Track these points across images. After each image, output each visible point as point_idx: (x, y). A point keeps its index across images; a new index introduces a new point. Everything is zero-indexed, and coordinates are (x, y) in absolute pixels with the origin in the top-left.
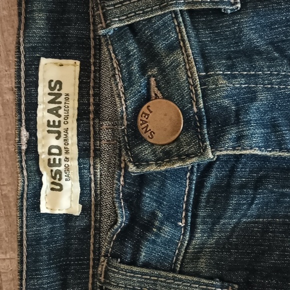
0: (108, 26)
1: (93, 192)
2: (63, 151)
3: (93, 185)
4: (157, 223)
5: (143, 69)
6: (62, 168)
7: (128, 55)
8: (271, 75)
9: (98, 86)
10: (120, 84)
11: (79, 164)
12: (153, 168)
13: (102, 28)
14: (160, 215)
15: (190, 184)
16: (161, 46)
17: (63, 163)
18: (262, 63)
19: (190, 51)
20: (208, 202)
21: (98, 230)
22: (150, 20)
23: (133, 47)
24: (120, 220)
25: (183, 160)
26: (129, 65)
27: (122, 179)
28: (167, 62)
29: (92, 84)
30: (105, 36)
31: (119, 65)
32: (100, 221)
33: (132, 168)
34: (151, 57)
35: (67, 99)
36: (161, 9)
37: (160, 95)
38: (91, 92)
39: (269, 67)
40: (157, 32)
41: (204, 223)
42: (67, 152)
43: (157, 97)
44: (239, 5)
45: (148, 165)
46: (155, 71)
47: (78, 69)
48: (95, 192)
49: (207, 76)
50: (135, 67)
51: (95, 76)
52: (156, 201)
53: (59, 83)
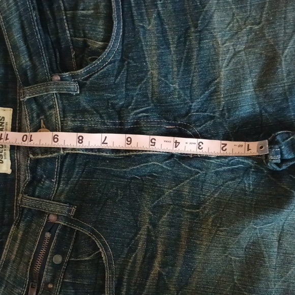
0: (24, 97)
1: (16, 164)
2: (4, 146)
3: (16, 161)
4: (43, 180)
5: (38, 116)
6: (3, 154)
7: (32, 109)
8: (92, 120)
9: (20, 119)
10: (28, 121)
11: (10, 152)
12: (40, 156)
13: (22, 98)
14: (45, 176)
15: (58, 164)
16: (46, 107)
17: (4, 152)
18: (88, 116)
19: (58, 109)
20: (66, 172)
21: (19, 180)
22: (42, 96)
23: (34, 106)
24: (27, 178)
25: (52, 154)
26: (32, 114)
27: (29, 161)
28: (48, 113)
29: (18, 118)
30: (23, 101)
31: (28, 113)
32: (20, 177)
33: (31, 156)
34: (41, 111)
35: (7, 125)
36: (46, 92)
37: (44, 127)
38: (17, 122)
39: (91, 117)
40: (45, 101)
41: (64, 180)
42: (5, 147)
43: (43, 127)
44: (78, 92)
45: (38, 155)
46: (43, 117)
47: (12, 112)
48: (17, 164)
49: (64, 120)
50: (35, 115)
51: (19, 116)
52: (43, 171)
53: (3, 118)
